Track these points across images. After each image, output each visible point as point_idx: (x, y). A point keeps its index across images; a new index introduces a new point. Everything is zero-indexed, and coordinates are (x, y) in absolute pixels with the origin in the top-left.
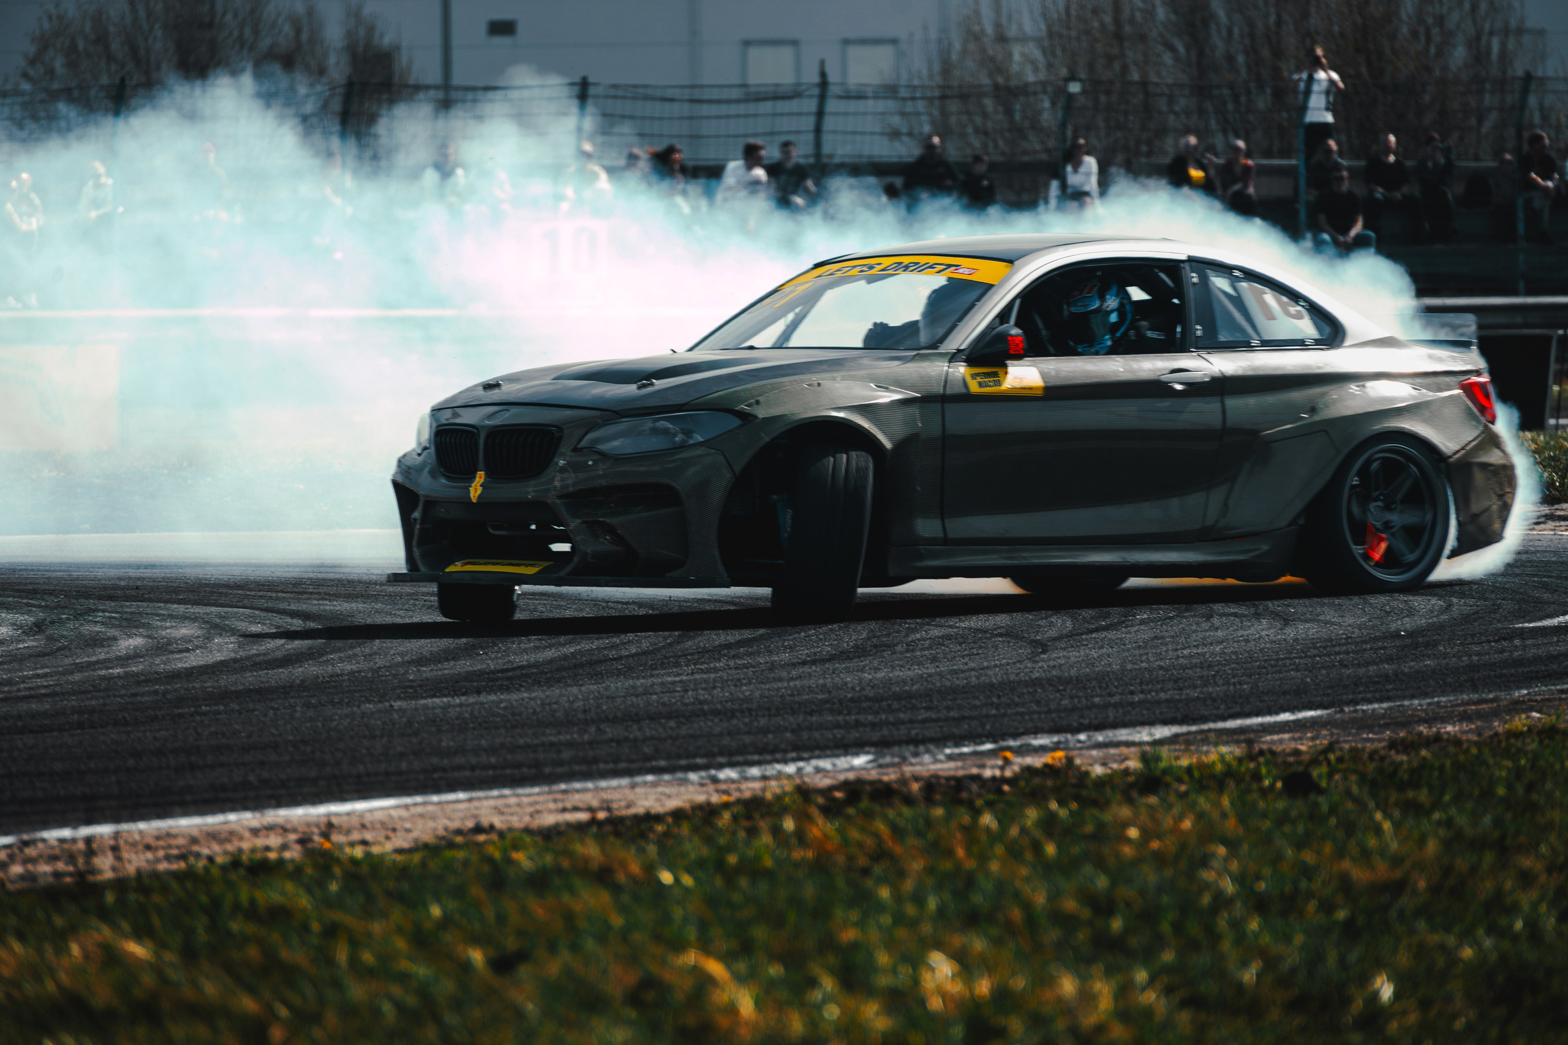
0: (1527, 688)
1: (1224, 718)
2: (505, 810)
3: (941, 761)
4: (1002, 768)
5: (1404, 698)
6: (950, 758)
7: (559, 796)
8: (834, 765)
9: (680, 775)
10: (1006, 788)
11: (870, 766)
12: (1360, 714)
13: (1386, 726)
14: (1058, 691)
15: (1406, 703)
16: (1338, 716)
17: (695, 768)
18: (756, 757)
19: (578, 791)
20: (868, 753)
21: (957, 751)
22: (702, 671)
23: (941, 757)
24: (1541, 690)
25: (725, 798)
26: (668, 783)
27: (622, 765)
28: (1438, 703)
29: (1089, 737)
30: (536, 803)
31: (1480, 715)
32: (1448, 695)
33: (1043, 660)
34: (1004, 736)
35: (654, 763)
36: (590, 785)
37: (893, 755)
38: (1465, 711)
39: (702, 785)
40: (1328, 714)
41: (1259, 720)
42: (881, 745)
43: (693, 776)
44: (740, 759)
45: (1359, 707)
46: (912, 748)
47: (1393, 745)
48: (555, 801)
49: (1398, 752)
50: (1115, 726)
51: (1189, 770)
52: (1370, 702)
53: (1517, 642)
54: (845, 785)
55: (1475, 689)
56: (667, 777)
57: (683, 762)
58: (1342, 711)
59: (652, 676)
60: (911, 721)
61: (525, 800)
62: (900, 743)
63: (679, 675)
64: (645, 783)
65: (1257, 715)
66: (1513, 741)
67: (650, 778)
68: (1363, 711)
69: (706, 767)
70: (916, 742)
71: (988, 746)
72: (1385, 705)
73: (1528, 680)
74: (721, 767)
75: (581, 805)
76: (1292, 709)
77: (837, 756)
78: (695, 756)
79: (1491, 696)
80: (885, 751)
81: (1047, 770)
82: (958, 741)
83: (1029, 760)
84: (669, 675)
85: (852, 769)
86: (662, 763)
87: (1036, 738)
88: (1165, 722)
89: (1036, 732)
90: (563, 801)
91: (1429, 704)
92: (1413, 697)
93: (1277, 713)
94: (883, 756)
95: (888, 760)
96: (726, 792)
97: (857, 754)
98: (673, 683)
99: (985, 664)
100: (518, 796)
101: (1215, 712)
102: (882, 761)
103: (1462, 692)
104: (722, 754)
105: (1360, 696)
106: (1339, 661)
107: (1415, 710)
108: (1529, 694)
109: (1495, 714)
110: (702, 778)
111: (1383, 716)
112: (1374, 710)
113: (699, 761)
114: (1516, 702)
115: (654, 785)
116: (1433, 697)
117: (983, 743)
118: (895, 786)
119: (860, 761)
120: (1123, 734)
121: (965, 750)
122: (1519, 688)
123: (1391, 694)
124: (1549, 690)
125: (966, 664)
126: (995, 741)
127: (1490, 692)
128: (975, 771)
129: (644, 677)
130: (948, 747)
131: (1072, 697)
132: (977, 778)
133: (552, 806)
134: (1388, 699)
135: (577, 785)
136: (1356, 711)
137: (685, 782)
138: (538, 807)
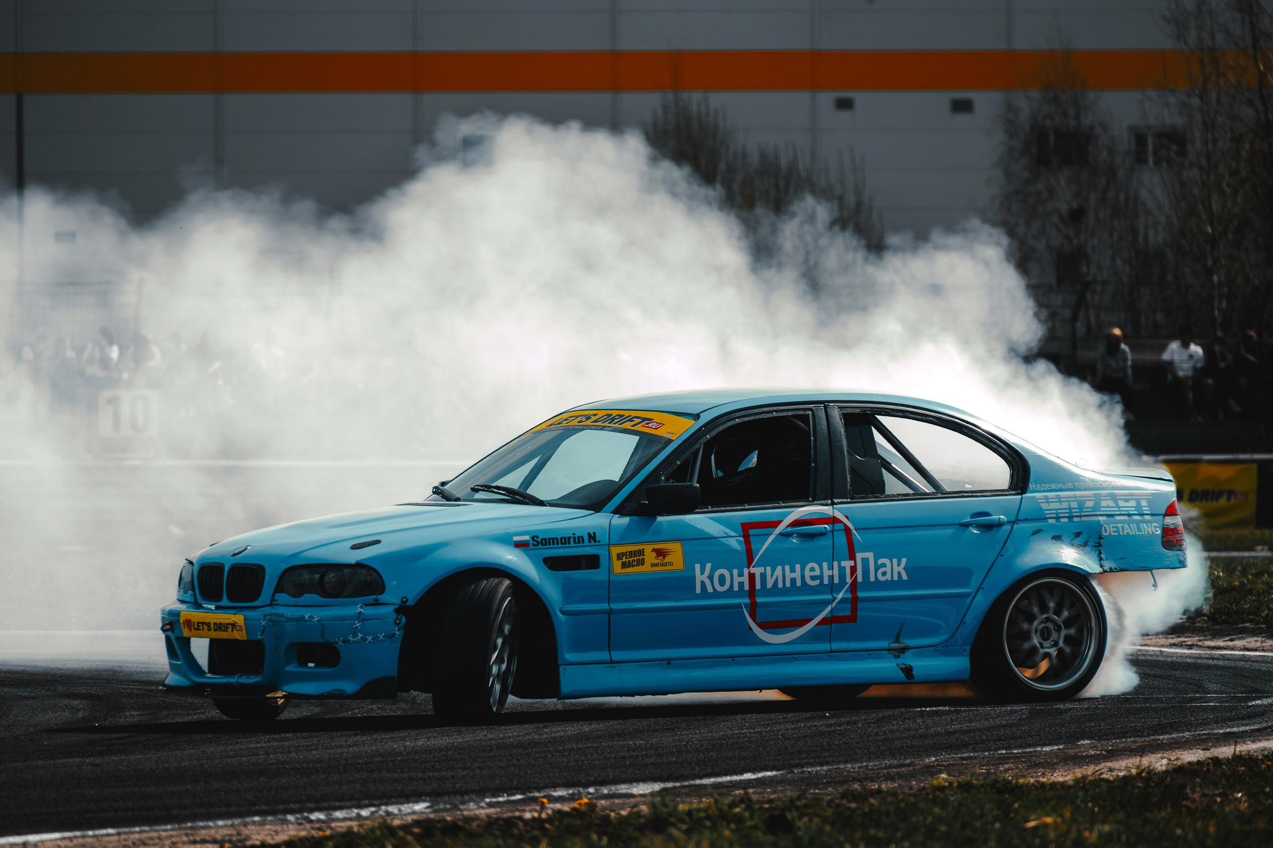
0: (934, 756)
1: (701, 778)
2: (148, 842)
3: (483, 808)
4: (540, 812)
5: (839, 763)
6: (490, 805)
7: (189, 832)
8: (400, 810)
9: (280, 817)
10: (547, 826)
11: (428, 810)
12: (806, 775)
13: (828, 784)
14: (564, 756)
15: (842, 766)
16: (789, 776)
17: (292, 812)
18: (337, 804)
19: (204, 828)
20: (425, 801)
21: (494, 800)
22: (276, 740)
23: (483, 804)
24: (946, 757)
25: (321, 833)
26: (271, 823)
27: (233, 809)
28: (867, 766)
29: (597, 791)
30: (172, 836)
31: (900, 776)
32: (873, 761)
33: (546, 733)
34: (530, 789)
35: (258, 808)
36: (211, 824)
37: (445, 803)
38: (888, 773)
39: (300, 824)
40: (781, 774)
41: (728, 778)
42: (433, 796)
43: (290, 818)
44: (326, 805)
45: (805, 769)
46: (459, 797)
47: (844, 796)
48: (187, 835)
49: (849, 801)
50: (616, 782)
51: (689, 813)
52: (813, 765)
53: (919, 720)
54: (417, 823)
55: (894, 757)
56: (270, 818)
57: (281, 807)
58: (792, 772)
59: (237, 743)
60: (453, 777)
61: (163, 834)
62: (449, 794)
63: (259, 743)
64: (254, 823)
65: (726, 775)
66: (938, 793)
67: (257, 819)
68: (809, 772)
69: (300, 811)
70: (463, 793)
71: (519, 797)
72: (825, 768)
73: (934, 749)
74: (311, 811)
75: (208, 838)
76: (753, 771)
77: (402, 803)
78: (289, 803)
79: (908, 761)
80: (438, 799)
81: (575, 813)
82: (495, 793)
83: (558, 806)
84: (251, 742)
85: (414, 813)
86: (264, 807)
87: (555, 791)
88: (655, 780)
89: (555, 786)
90: (193, 835)
91: (859, 767)
92: (846, 762)
93: (741, 773)
94: (438, 804)
95: (442, 806)
96: (319, 829)
97: (417, 802)
98: (257, 748)
99: (501, 736)
100: (156, 831)
101: (691, 772)
102: (436, 807)
103: (884, 759)
104: (310, 801)
105: (804, 761)
106: (781, 735)
107: (849, 772)
108: (937, 760)
109: (912, 775)
110: (297, 819)
111: (825, 776)
112: (817, 771)
113: (292, 806)
114: (928, 766)
115: (262, 824)
116: (862, 762)
117: (514, 794)
118: (460, 823)
119: (420, 807)
120: (623, 789)
121: (501, 799)
122: (929, 756)
123: (828, 759)
124: (953, 757)
125: (486, 735)
126: (522, 793)
127: (906, 759)
128: (517, 814)
129: (231, 744)
130: (487, 797)
131: (576, 761)
132: (520, 818)
133: (185, 839)
134: (827, 763)
135: (201, 824)
136: (803, 772)
137: (286, 822)
138: (174, 840)
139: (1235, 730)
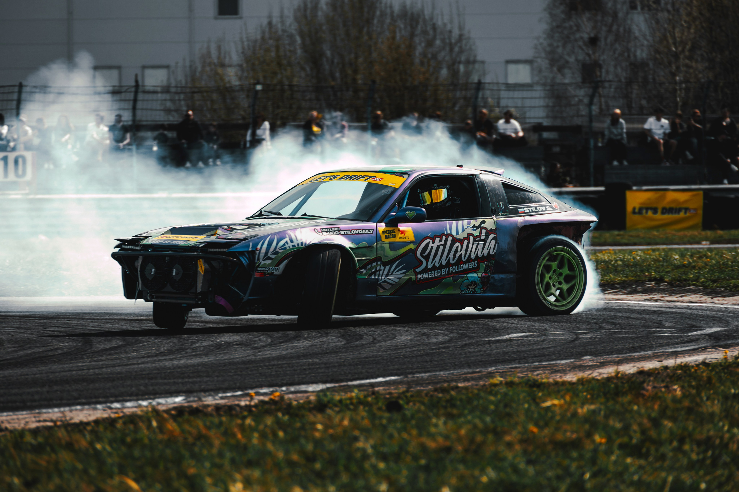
0: (494, 366)
1: (351, 380)
2: (11, 421)
3: (217, 400)
4: (250, 401)
5: (436, 371)
6: (222, 398)
7: (36, 415)
8: (166, 401)
9: (93, 406)
10: (254, 409)
11: (184, 402)
12: (416, 379)
13: (429, 384)
14: (269, 369)
15: (438, 373)
16: (405, 379)
17: (100, 403)
18: (128, 398)
19: (45, 413)
20: (182, 396)
21: (224, 395)
22: (95, 361)
23: (217, 397)
24: (502, 367)
25: (117, 415)
26: (87, 409)
27: (64, 402)
28: (453, 373)
29: (287, 389)
30: (25, 418)
31: (473, 379)
32: (457, 370)
33: (259, 355)
34: (246, 388)
35: (80, 401)
36: (50, 410)
37: (194, 397)
38: (466, 377)
39: (104, 410)
40: (401, 379)
41: (368, 381)
42: (188, 392)
43: (99, 406)
44: (121, 398)
45: (415, 375)
46: (203, 394)
47: (436, 390)
48: (35, 417)
49: (439, 393)
50: (299, 384)
51: (341, 401)
52: (420, 373)
53: (487, 346)
54: (175, 408)
55: (469, 367)
56: (87, 407)
57: (94, 400)
58: (407, 377)
59: (71, 363)
60: (200, 382)
61: (21, 417)
62: (196, 391)
63: (84, 363)
64: (76, 410)
65: (367, 379)
66: (493, 388)
67: (79, 407)
68: (418, 377)
69: (105, 402)
70: (205, 391)
71: (239, 393)
72: (427, 374)
73: (495, 362)
74: (112, 402)
75: (47, 419)
76: (383, 376)
77: (167, 397)
78: (99, 397)
79: (478, 370)
80: (190, 395)
81: (271, 402)
82: (225, 391)
83: (262, 398)
84: (79, 362)
85: (175, 403)
86: (84, 401)
87: (262, 389)
88: (324, 382)
89: (261, 386)
90: (38, 417)
91: (449, 374)
92: (440, 371)
93: (376, 378)
94: (190, 397)
95: (192, 399)
96: (116, 413)
97: (177, 396)
98: (82, 366)
99: (232, 357)
100: (16, 415)
101: (346, 377)
102: (189, 399)
103: (464, 368)
104: (112, 397)
105: (416, 370)
106: (402, 355)
107: (442, 376)
108: (496, 369)
109: (480, 378)
110: (103, 407)
111: (427, 379)
112: (422, 377)
113: (101, 399)
114: (490, 373)
115: (81, 410)
116: (450, 371)
117: (236, 391)
118: (201, 408)
119: (179, 399)
120: (303, 388)
121: (229, 394)
122: (491, 367)
123: (429, 369)
124: (506, 367)
125: (222, 357)
126: (242, 391)
127: (477, 368)
128: (237, 402)
129: (67, 364)
130: (220, 393)
131: (276, 371)
132: (238, 405)
133: (33, 419)
134: (429, 372)
135: (44, 411)
136: (414, 377)
137: (95, 409)
138: (27, 420)
139: (679, 349)
